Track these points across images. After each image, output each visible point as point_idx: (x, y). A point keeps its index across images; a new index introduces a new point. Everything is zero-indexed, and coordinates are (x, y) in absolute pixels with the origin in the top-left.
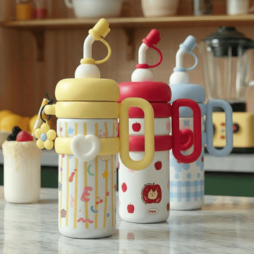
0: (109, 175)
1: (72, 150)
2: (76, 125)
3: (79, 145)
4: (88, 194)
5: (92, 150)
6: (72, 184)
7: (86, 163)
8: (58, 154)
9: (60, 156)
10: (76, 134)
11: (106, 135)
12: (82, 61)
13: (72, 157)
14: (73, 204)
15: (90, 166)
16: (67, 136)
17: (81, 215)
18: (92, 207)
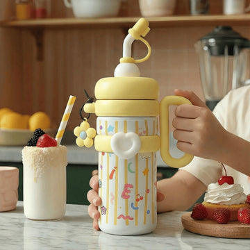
0: (150, 173)
1: (113, 148)
2: (116, 123)
3: (119, 143)
4: (129, 192)
5: (132, 148)
6: (112, 182)
7: (126, 161)
8: (98, 152)
9: (100, 154)
10: (116, 132)
11: (146, 132)
12: (121, 60)
13: (112, 155)
14: (114, 201)
15: (131, 163)
16: (107, 135)
17: (121, 211)
18: (132, 204)
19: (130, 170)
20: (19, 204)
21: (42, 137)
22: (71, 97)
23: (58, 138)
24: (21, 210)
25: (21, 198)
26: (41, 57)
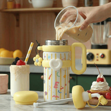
0: (67, 77)
1: (50, 66)
2: (52, 54)
3: (53, 64)
4: (57, 85)
5: (59, 66)
6: (50, 81)
7: (56, 71)
9: (44, 68)
10: (52, 58)
11: (65, 59)
13: (50, 69)
14: (50, 89)
15: (58, 73)
16: (48, 60)
17: (54, 94)
18: (59, 91)
19: (57, 75)
20: (8, 90)
21: (19, 61)
22: (32, 43)
23: (26, 61)
24: (9, 93)
25: (9, 88)
26: (18, 25)
